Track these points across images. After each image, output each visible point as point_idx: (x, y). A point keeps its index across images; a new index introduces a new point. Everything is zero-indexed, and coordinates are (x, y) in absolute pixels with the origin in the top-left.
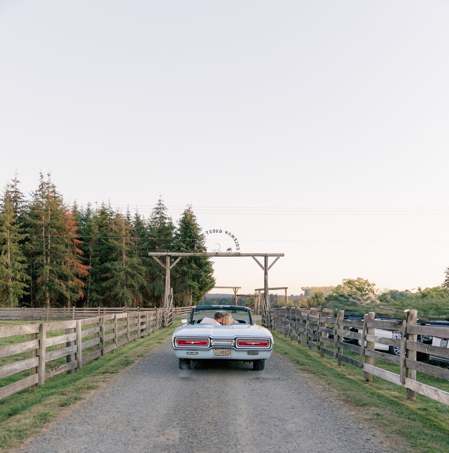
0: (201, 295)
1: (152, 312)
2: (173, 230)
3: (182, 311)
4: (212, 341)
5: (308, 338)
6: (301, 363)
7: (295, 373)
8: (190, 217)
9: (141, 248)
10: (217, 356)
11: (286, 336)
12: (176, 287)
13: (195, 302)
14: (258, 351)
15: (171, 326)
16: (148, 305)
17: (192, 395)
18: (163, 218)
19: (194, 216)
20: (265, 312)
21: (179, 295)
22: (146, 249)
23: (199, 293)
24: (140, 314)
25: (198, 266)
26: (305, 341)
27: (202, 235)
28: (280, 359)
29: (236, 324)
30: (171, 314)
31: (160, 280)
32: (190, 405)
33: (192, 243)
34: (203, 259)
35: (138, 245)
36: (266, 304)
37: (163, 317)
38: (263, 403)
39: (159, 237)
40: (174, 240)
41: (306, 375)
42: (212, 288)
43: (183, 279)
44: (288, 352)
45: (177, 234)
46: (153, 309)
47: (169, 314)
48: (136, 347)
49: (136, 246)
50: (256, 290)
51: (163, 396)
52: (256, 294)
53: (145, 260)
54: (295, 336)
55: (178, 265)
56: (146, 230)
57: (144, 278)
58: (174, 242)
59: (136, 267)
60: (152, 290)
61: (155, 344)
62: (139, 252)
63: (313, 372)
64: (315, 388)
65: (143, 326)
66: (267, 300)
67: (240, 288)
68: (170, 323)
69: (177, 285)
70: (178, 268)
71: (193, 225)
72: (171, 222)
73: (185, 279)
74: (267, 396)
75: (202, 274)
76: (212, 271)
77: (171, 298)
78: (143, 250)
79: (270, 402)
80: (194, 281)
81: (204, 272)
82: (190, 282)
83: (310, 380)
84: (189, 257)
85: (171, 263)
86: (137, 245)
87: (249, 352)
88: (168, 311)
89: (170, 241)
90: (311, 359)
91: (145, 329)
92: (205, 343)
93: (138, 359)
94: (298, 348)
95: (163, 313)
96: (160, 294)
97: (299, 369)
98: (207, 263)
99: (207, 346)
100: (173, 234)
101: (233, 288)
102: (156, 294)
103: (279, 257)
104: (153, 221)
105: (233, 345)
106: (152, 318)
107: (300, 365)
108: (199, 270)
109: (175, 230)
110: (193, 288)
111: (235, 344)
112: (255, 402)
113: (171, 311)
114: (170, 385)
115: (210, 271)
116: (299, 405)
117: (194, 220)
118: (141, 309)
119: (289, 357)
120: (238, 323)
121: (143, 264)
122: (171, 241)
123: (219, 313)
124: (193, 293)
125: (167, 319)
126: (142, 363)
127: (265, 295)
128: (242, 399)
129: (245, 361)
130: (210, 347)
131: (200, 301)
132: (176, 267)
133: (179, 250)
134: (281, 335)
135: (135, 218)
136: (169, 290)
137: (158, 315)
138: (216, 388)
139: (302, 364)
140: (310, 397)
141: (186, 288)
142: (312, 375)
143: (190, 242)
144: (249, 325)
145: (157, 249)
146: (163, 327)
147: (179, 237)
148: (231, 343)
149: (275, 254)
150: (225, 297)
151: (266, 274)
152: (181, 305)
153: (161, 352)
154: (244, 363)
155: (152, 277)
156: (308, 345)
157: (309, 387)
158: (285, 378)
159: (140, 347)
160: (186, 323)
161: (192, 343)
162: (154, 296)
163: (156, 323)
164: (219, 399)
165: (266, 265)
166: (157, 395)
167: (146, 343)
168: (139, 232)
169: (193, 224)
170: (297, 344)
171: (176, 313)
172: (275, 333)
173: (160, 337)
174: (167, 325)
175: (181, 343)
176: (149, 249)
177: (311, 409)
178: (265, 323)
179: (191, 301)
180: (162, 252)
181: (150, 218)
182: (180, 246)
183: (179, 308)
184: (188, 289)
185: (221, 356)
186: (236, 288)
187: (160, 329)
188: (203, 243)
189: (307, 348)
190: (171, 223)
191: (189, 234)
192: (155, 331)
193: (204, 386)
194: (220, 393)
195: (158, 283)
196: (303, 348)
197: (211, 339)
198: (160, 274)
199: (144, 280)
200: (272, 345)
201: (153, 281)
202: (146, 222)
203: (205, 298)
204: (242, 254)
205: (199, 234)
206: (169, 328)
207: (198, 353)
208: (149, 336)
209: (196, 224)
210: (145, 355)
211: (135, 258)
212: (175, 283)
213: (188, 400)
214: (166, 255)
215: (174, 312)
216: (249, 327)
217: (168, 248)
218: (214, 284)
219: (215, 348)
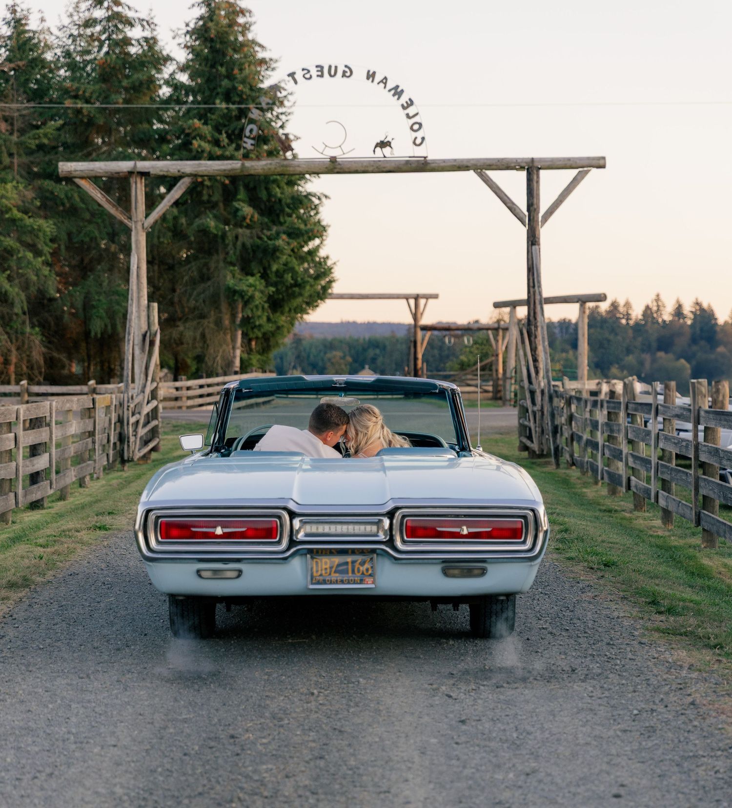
0: (278, 328)
1: (76, 403)
2: (159, 71)
3: (201, 396)
4: (297, 523)
5: (701, 498)
6: (666, 602)
7: (637, 646)
8: (227, 16)
9: (33, 144)
10: (318, 583)
11: (613, 492)
12: (176, 299)
13: (255, 359)
14: (483, 561)
15: (154, 455)
16: (65, 372)
17: (212, 744)
18: (118, 19)
19: (242, 12)
20: (532, 393)
21: (187, 331)
22: (55, 148)
23: (269, 320)
24: (24, 411)
25: (262, 214)
26: (688, 512)
27: (276, 88)
28: (583, 590)
29: (401, 451)
30: (155, 410)
31: (111, 270)
32: (200, 789)
33: (238, 118)
34: (283, 184)
35: (22, 132)
36: (535, 360)
37: (120, 420)
38: (499, 776)
39: (106, 99)
40: (166, 110)
41: (683, 654)
42: (322, 299)
43: (206, 265)
44: (615, 558)
45: (177, 87)
46: (85, 389)
47: (147, 409)
48: (9, 547)
49: (14, 138)
50: (497, 305)
51: (96, 750)
52: (498, 321)
53: (52, 193)
54: (647, 491)
55: (183, 208)
56: (51, 71)
57: (47, 263)
58: (168, 115)
59: (13, 221)
60: (81, 311)
61: (84, 535)
62: (25, 159)
63: (713, 641)
64: (716, 710)
65: (36, 460)
66: (540, 348)
67: (435, 296)
68: (151, 445)
69: (180, 289)
70: (183, 220)
71: (239, 47)
72: (153, 38)
73: (212, 265)
74: (516, 746)
75: (280, 242)
76: (318, 231)
77: (152, 343)
78: (41, 153)
79: (528, 770)
80: (247, 271)
81: (289, 235)
82: (231, 278)
83: (695, 675)
84: (227, 177)
85: (151, 202)
86: (16, 134)
87: (450, 567)
88: (141, 397)
89: (149, 115)
90: (709, 587)
91: (47, 471)
92: (269, 533)
93: (7, 598)
94: (660, 542)
95: (121, 405)
96: (114, 326)
97: (658, 630)
98: (303, 201)
99: (279, 542)
100: (160, 87)
101: (407, 298)
102: (97, 327)
103: (587, 172)
104: (80, 35)
105: (382, 537)
106: (75, 427)
107: (660, 613)
108: (269, 229)
109: (168, 70)
110: (246, 303)
111: (392, 536)
112: (468, 772)
113: (154, 395)
114: (128, 703)
115: (312, 230)
116: (644, 782)
117: (246, 28)
118: (36, 389)
119: (620, 579)
120: (407, 445)
121: (44, 206)
122: (156, 114)
123: (329, 406)
124: (246, 321)
125: (135, 431)
126: (20, 616)
127: (530, 325)
128: (417, 759)
129: (436, 601)
130: (288, 549)
131: (273, 353)
132: (175, 218)
133: (186, 151)
134: (595, 488)
135: (8, 23)
136: (144, 314)
137: (100, 414)
138: (314, 716)
139: (670, 611)
140: (691, 747)
141: (215, 301)
142: (707, 655)
143: (228, 117)
144: (452, 455)
145: (99, 148)
146: (123, 462)
147: (187, 95)
148: (374, 528)
149: (569, 159)
150: (378, 335)
151: (533, 240)
152: (198, 370)
153: (103, 566)
154: (434, 608)
155: (78, 258)
156: (700, 528)
157: (693, 703)
158: (596, 668)
159: (21, 549)
160: (198, 450)
161: (219, 531)
162: (87, 334)
163: (90, 446)
164: (322, 763)
165: (532, 205)
166: (73, 747)
167: (48, 532)
168: (22, 79)
169: (243, 45)
170: (658, 522)
171: (178, 404)
172: (573, 480)
173: (108, 505)
174: (138, 455)
175: (175, 532)
176: (65, 145)
177: (693, 800)
178: (530, 438)
179: (238, 352)
180: (116, 159)
181: (66, 21)
182: (188, 135)
183: (190, 383)
184: (224, 307)
185: (336, 582)
186: (417, 298)
187: (108, 468)
188: (283, 117)
189: (697, 540)
190: (151, 42)
191: (225, 83)
192: (87, 479)
193: (266, 707)
194: (327, 735)
195: (105, 284)
196: (681, 542)
197: (292, 515)
198: (113, 248)
199: (46, 271)
200: (541, 536)
201: (84, 277)
202: (51, 40)
203: (298, 341)
204: (434, 161)
205: (266, 85)
206: (144, 467)
207: (240, 572)
208: (62, 498)
209: (253, 42)
210: (39, 579)
211: (9, 186)
212: (173, 281)
213: (194, 768)
214: (131, 173)
215: (165, 399)
216: (452, 464)
217: (142, 140)
218: (330, 282)
219: (310, 551)
